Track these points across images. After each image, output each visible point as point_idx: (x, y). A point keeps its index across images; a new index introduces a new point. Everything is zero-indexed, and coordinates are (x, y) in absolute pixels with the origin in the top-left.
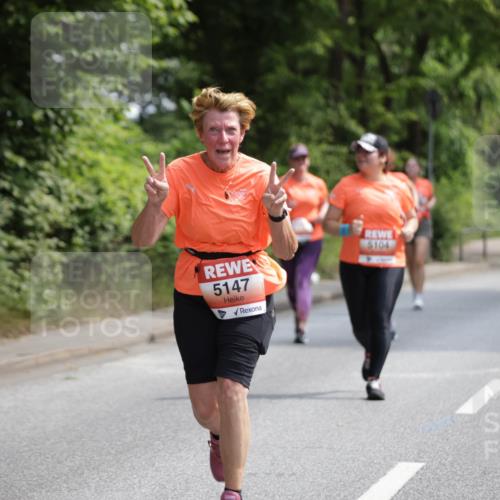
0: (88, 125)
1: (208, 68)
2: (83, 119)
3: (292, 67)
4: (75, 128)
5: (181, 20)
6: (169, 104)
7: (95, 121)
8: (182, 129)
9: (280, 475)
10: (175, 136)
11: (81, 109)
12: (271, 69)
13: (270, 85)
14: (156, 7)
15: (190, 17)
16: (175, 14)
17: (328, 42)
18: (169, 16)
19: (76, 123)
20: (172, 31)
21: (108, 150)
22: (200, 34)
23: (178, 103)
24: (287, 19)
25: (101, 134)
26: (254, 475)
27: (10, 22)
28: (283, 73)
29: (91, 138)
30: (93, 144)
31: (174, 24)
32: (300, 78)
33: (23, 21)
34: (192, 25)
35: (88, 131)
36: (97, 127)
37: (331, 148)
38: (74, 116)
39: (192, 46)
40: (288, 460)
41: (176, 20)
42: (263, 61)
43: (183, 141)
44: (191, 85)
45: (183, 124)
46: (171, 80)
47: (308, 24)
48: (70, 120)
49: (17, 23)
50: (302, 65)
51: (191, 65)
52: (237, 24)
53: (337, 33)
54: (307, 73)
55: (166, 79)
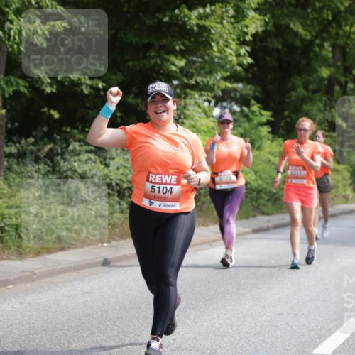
0: (192, 119)
1: (258, 88)
2: (189, 116)
3: (306, 89)
4: (185, 121)
5: (245, 62)
6: (236, 108)
7: (196, 117)
8: (244, 122)
9: (296, 315)
10: (240, 126)
11: (188, 110)
12: (294, 90)
13: (293, 99)
14: (231, 54)
15: (250, 60)
16: (241, 59)
17: (328, 73)
18: (237, 60)
19: (185, 118)
20: (239, 68)
21: (203, 133)
22: (255, 69)
23: (241, 107)
24: (304, 62)
25: (199, 124)
26: (282, 314)
27: (153, 62)
28: (301, 91)
29: (193, 127)
30: (195, 130)
31: (240, 64)
32: (310, 94)
33: (159, 62)
34: (250, 65)
35: (192, 122)
36: (197, 120)
37: (327, 134)
38: (185, 114)
39: (250, 75)
40: (300, 307)
41: (242, 62)
42: (290, 84)
43: (245, 129)
44: (249, 98)
45: (245, 119)
46: (238, 94)
47: (316, 65)
48: (182, 116)
49: (156, 64)
50: (311, 87)
51: (249, 87)
52: (276, 64)
53: (332, 69)
54: (314, 92)
55: (236, 94)
